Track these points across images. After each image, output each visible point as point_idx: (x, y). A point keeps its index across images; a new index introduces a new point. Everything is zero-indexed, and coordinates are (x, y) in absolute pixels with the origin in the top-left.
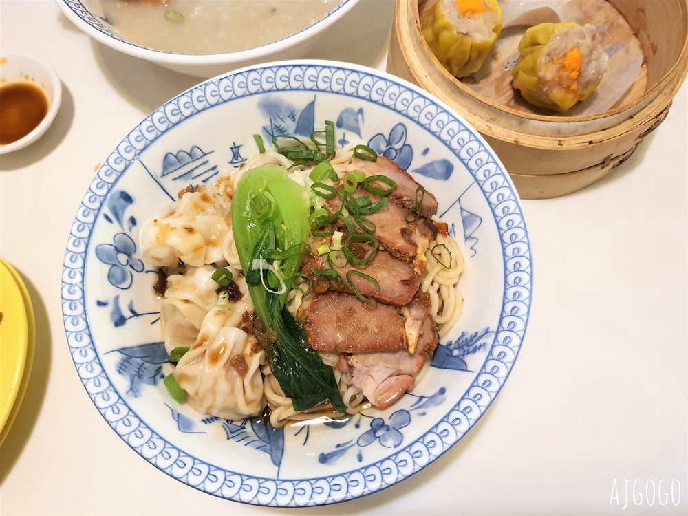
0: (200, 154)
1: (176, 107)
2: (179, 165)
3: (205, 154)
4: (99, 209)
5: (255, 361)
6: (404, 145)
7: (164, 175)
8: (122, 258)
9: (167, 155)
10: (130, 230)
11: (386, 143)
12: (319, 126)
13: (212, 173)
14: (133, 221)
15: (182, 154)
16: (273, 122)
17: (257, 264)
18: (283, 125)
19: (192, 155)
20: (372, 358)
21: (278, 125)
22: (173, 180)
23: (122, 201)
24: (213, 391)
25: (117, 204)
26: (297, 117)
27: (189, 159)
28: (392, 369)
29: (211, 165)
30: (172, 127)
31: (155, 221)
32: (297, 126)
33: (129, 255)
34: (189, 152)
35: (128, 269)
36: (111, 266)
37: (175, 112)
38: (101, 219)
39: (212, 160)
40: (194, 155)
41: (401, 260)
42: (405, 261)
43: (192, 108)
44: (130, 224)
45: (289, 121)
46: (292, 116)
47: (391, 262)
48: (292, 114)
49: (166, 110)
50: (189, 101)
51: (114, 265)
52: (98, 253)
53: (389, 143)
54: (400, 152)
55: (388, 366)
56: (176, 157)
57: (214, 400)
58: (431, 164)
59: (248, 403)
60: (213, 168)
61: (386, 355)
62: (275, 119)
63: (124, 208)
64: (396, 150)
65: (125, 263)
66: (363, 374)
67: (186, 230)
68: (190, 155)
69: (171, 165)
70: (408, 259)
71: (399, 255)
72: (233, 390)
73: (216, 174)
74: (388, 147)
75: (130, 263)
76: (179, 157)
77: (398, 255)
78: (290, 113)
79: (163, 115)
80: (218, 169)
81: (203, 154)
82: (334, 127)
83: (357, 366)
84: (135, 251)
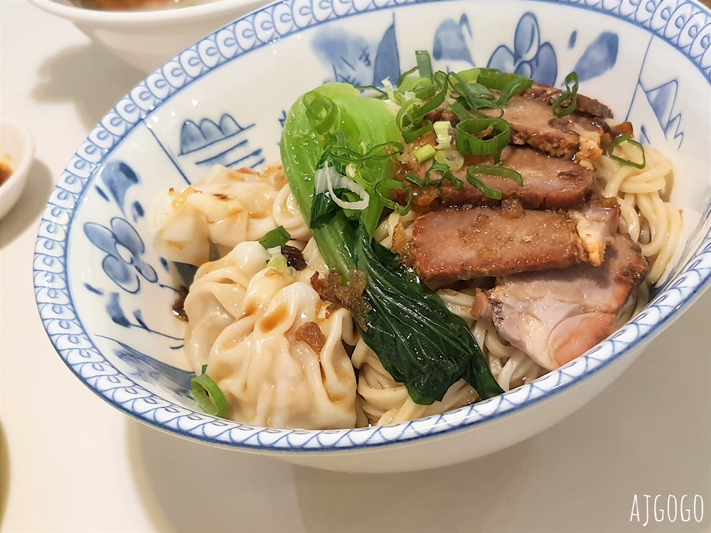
0: (234, 128)
1: (195, 55)
2: (203, 142)
3: (242, 129)
4: (89, 179)
5: (335, 325)
6: (540, 47)
7: (182, 153)
8: (125, 254)
9: (185, 124)
10: (135, 220)
11: (512, 59)
12: (407, 62)
13: (254, 160)
14: (139, 209)
15: (207, 125)
16: (338, 71)
17: (322, 178)
18: (353, 74)
19: (222, 128)
20: (531, 288)
21: (346, 77)
22: (197, 163)
23: (123, 176)
24: (270, 378)
25: (115, 178)
26: (372, 57)
27: (218, 134)
28: (570, 303)
29: (252, 146)
30: (191, 82)
31: (171, 190)
32: (375, 72)
33: (134, 253)
34: (217, 123)
35: (132, 269)
36: (106, 254)
37: (194, 62)
38: (91, 192)
39: (255, 139)
40: (226, 128)
41: (556, 156)
42: (562, 156)
43: (218, 55)
44: (136, 212)
45: (361, 65)
46: (364, 58)
47: (539, 159)
48: (364, 52)
49: (181, 59)
50: (214, 45)
51: (111, 255)
52: (88, 231)
53: (517, 56)
54: (537, 64)
55: (561, 298)
56: (199, 128)
57: (274, 394)
58: (585, 57)
59: (333, 398)
60: (257, 153)
61: (554, 284)
62: (341, 67)
63: (126, 186)
64: (529, 62)
65: (128, 260)
66: (520, 313)
67: (216, 197)
68: (220, 128)
69: (192, 139)
70: (566, 151)
71: (549, 145)
72: (304, 375)
73: (261, 162)
74: (517, 64)
75: (135, 263)
76: (203, 128)
77: (548, 147)
78: (361, 53)
79: (178, 65)
80: (263, 155)
81: (237, 129)
82: (430, 60)
83: (507, 300)
84: (143, 252)
